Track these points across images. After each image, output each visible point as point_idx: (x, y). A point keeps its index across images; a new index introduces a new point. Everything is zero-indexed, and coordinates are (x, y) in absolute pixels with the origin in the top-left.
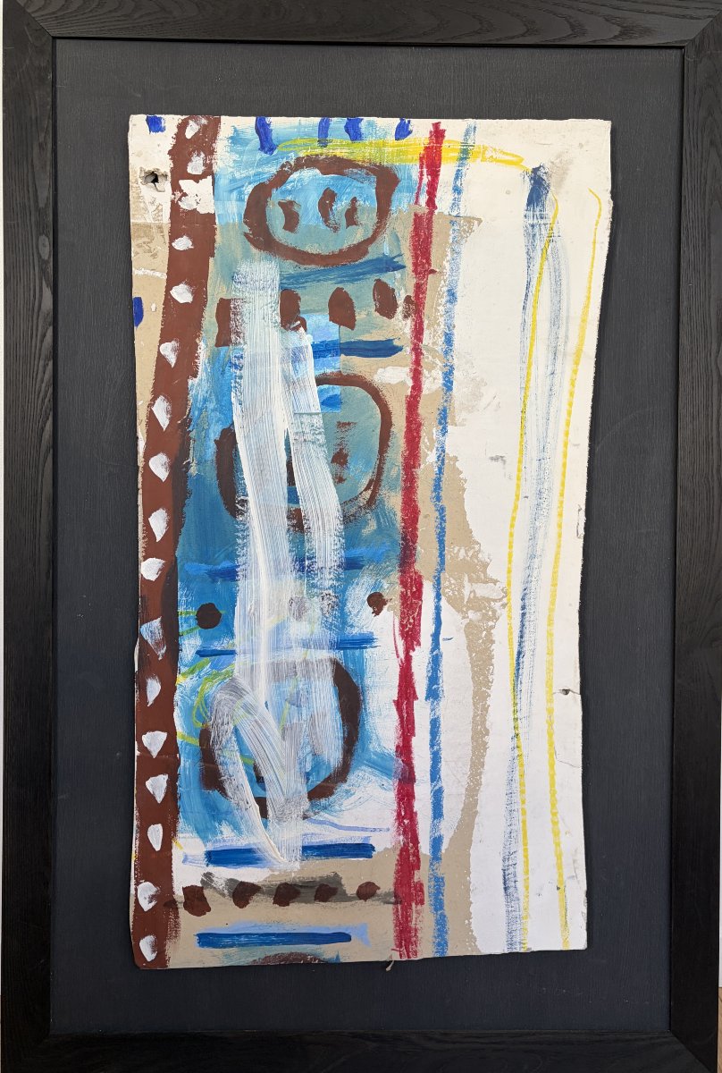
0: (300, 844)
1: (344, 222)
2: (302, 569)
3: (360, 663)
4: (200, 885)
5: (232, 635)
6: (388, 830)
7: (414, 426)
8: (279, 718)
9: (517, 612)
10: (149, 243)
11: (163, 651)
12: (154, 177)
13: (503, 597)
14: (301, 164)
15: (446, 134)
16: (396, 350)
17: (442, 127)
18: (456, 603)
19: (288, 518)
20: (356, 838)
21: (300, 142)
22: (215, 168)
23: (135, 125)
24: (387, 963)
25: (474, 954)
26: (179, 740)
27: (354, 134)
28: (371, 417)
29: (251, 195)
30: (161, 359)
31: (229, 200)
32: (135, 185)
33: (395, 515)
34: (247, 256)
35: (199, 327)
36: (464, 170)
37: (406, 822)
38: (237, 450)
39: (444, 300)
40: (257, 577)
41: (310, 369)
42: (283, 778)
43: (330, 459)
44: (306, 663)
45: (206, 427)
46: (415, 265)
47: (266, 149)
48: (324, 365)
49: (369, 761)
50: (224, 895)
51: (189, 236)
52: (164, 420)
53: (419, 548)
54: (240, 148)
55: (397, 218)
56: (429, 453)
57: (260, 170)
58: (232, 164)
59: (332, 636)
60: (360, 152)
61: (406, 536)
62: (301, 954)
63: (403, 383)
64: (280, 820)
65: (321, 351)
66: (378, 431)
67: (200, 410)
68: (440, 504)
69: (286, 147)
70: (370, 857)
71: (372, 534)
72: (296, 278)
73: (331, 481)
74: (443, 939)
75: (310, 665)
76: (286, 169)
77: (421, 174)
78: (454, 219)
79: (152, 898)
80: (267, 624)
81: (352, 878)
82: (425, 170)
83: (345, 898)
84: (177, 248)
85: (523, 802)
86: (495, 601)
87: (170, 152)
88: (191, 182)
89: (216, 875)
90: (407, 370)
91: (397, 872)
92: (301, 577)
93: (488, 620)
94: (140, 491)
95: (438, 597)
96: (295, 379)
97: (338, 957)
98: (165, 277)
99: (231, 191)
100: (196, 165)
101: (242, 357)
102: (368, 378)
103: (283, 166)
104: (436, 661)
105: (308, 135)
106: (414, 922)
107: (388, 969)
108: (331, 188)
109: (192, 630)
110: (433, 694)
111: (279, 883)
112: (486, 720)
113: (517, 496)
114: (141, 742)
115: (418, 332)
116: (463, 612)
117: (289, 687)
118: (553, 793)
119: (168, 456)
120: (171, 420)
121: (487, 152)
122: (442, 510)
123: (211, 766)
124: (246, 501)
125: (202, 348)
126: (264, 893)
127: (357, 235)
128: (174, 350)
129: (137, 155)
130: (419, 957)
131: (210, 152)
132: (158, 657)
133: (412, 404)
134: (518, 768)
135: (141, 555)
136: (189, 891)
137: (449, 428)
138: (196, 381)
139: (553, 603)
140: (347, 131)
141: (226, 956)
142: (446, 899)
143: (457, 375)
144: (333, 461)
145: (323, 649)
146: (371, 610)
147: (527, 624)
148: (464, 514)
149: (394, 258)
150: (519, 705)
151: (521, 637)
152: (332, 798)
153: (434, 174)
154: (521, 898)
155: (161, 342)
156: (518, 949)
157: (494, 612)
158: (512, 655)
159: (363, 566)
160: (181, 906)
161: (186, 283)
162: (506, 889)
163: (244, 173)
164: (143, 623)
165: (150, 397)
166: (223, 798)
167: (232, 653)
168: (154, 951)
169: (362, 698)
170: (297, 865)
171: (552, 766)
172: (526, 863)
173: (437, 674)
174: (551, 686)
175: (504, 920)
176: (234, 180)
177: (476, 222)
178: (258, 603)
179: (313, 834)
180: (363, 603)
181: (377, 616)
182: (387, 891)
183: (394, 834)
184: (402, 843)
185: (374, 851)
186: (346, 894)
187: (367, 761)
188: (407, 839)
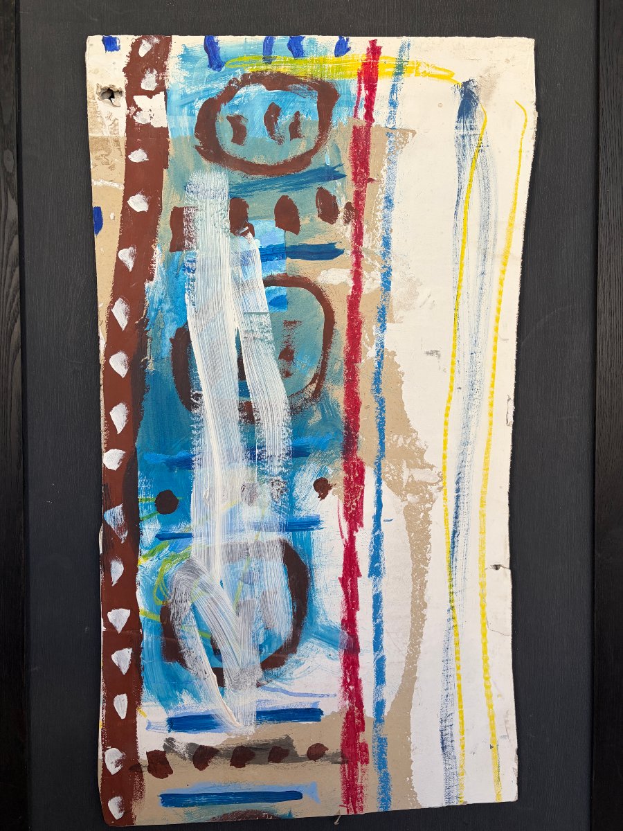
0: (255, 710)
1: (288, 135)
2: (253, 457)
3: (308, 544)
4: (162, 750)
5: (189, 520)
6: (335, 695)
7: (355, 324)
8: (233, 595)
9: (452, 495)
10: (106, 155)
11: (126, 535)
12: (110, 93)
13: (440, 481)
14: (247, 80)
15: (382, 50)
16: (338, 253)
17: (378, 44)
18: (396, 487)
19: (239, 410)
20: (306, 703)
21: (246, 59)
22: (167, 85)
23: (91, 45)
24: (335, 817)
25: (415, 808)
26: (142, 616)
27: (297, 51)
28: (315, 316)
29: (201, 111)
30: (120, 264)
31: (181, 114)
32: (92, 101)
33: (338, 406)
34: (198, 167)
35: (154, 234)
36: (399, 85)
37: (351, 688)
38: (191, 348)
39: (382, 206)
40: (211, 465)
41: (258, 272)
42: (238, 650)
43: (278, 355)
44: (258, 544)
45: (162, 327)
46: (355, 174)
47: (215, 66)
48: (271, 267)
49: (317, 633)
50: (184, 759)
51: (144, 149)
52: (123, 321)
53: (360, 437)
54: (189, 65)
55: (337, 131)
56: (369, 348)
57: (209, 86)
58: (182, 80)
59: (279, 519)
60: (303, 68)
61: (349, 425)
62: (256, 812)
63: (345, 284)
64: (235, 688)
65: (268, 254)
66: (322, 328)
67: (157, 311)
68: (380, 396)
69: (233, 64)
70: (319, 720)
71: (318, 424)
72: (245, 187)
73: (279, 376)
74: (387, 795)
75: (261, 546)
76: (234, 85)
77: (360, 89)
78: (390, 131)
79: (118, 763)
80: (220, 509)
81: (302, 740)
82: (363, 85)
83: (296, 759)
84: (133, 160)
85: (459, 668)
86: (432, 484)
87: (125, 70)
88: (145, 97)
89: (178, 740)
90: (348, 271)
91: (344, 734)
92: (252, 465)
93: (426, 503)
94: (102, 387)
95: (379, 481)
96: (244, 281)
97: (290, 813)
98: (122, 188)
99: (183, 106)
100: (149, 82)
101: (194, 261)
102: (312, 279)
103: (231, 82)
104: (377, 541)
105: (254, 52)
106: (359, 780)
107: (336, 823)
108: (276, 103)
109: (151, 516)
110: (375, 571)
111: (235, 746)
112: (424, 595)
113: (451, 387)
114: (106, 619)
115: (358, 236)
116: (402, 495)
117: (242, 567)
118: (486, 660)
119: (128, 355)
120: (129, 320)
121: (420, 67)
122: (381, 402)
123: (172, 639)
124: (200, 395)
125: (158, 253)
126: (221, 756)
127: (300, 147)
128: (132, 255)
129: (94, 73)
130: (365, 811)
131: (162, 69)
132: (121, 540)
133: (354, 303)
134: (453, 638)
135: (103, 446)
136: (152, 755)
137: (388, 325)
138: (152, 283)
139: (485, 486)
140: (290, 48)
141: (188, 814)
142: (389, 758)
143: (395, 275)
144: (280, 357)
145: (274, 531)
146: (317, 494)
147: (461, 505)
148: (402, 405)
149: (335, 168)
150: (454, 580)
151: (456, 517)
152: (283, 668)
153: (372, 88)
154: (458, 756)
155: (120, 248)
156: (455, 803)
157: (431, 494)
158: (447, 534)
159: (310, 454)
160: (145, 770)
161: (143, 194)
162: (443, 748)
163: (194, 89)
164: (106, 510)
165: (110, 299)
166: (183, 670)
167: (190, 536)
168: (121, 810)
169: (309, 575)
170: (252, 729)
171: (484, 635)
172: (462, 724)
173: (378, 553)
174: (484, 562)
175: (443, 777)
176: (184, 96)
177: (410, 134)
178: (212, 490)
179: (266, 700)
180: (310, 487)
181: (323, 500)
182: (335, 751)
183: (341, 699)
184: (348, 707)
185: (323, 715)
186: (298, 756)
187: (315, 634)
188: (353, 703)
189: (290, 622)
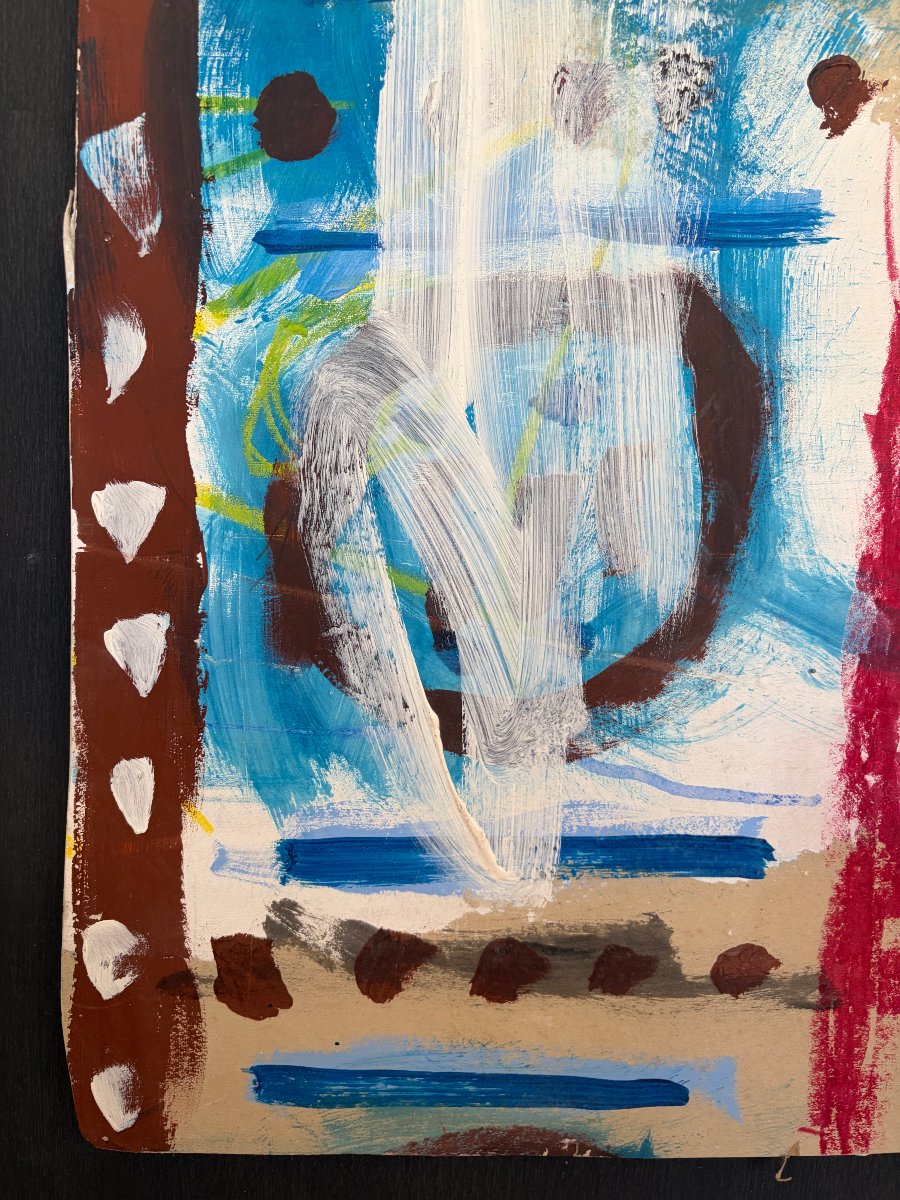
0: (555, 832)
3: (771, 293)
4: (261, 934)
5: (368, 184)
6: (817, 800)
8: (508, 456)
11: (154, 228)
20: (720, 820)
26: (203, 511)
37: (871, 779)
42: (513, 637)
44: (601, 285)
49: (774, 597)
50: (329, 965)
59: (681, 198)
62: (543, 1133)
64: (499, 757)
70: (758, 874)
75: (612, 294)
79: (122, 966)
80: (480, 151)
81: (700, 931)
83: (677, 985)
89: (309, 908)
91: (834, 921)
97: (647, 1143)
106: (868, 1060)
109: (240, 163)
111: (488, 938)
114: (87, 514)
117: (542, 362)
123: (300, 592)
126: (444, 964)
130: (875, 1148)
132: (138, 246)
136: (228, 949)
141: (335, 1128)
145: (656, 240)
146: (817, 115)
152: (655, 704)
160: (206, 992)
164: (87, 134)
166: (333, 691)
167: (368, 243)
168: (130, 1107)
169: (767, 403)
170: (544, 892)
178: (453, 79)
179: (594, 805)
180: (794, 91)
181: (838, 139)
182: (800, 971)
183: (834, 813)
184: (854, 840)
185: (772, 858)
186: (683, 977)
187: (769, 598)
188: (871, 828)
189: (691, 554)
